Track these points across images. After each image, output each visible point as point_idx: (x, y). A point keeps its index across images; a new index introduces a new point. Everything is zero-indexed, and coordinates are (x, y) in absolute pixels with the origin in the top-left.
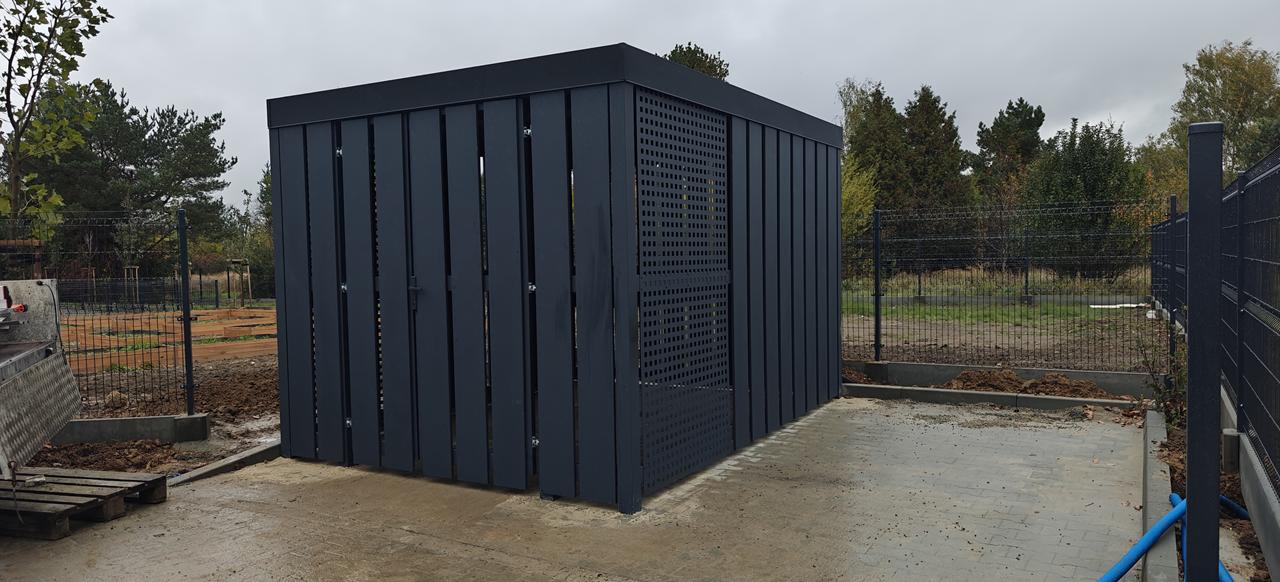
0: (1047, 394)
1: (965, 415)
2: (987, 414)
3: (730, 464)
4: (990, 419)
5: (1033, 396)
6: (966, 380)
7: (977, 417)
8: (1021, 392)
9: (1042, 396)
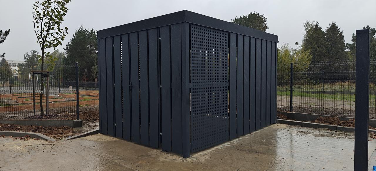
0: (348, 126)
1: (317, 132)
2: (325, 132)
3: (227, 144)
4: (325, 134)
5: (343, 127)
6: (320, 120)
7: (320, 133)
8: (339, 125)
9: (346, 127)
